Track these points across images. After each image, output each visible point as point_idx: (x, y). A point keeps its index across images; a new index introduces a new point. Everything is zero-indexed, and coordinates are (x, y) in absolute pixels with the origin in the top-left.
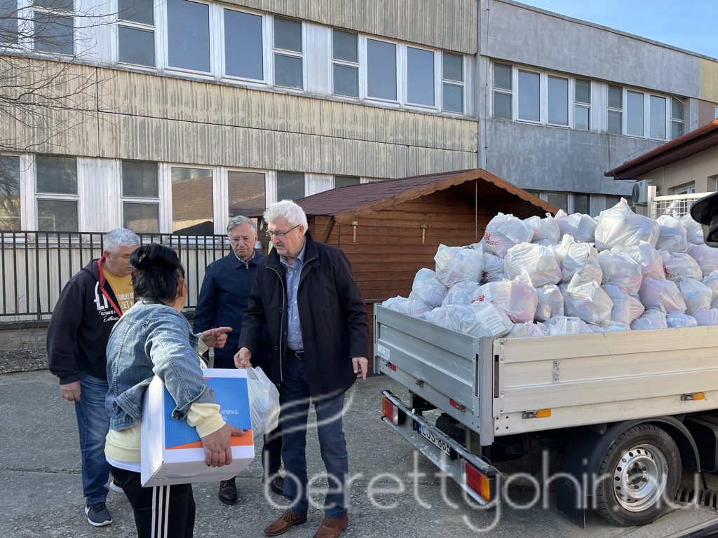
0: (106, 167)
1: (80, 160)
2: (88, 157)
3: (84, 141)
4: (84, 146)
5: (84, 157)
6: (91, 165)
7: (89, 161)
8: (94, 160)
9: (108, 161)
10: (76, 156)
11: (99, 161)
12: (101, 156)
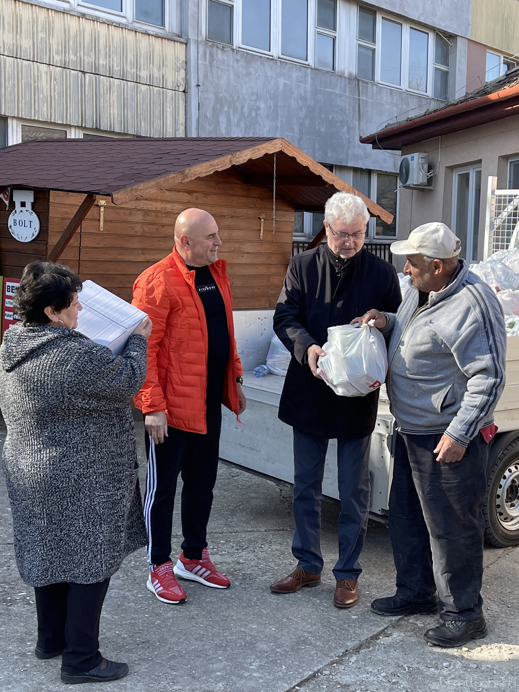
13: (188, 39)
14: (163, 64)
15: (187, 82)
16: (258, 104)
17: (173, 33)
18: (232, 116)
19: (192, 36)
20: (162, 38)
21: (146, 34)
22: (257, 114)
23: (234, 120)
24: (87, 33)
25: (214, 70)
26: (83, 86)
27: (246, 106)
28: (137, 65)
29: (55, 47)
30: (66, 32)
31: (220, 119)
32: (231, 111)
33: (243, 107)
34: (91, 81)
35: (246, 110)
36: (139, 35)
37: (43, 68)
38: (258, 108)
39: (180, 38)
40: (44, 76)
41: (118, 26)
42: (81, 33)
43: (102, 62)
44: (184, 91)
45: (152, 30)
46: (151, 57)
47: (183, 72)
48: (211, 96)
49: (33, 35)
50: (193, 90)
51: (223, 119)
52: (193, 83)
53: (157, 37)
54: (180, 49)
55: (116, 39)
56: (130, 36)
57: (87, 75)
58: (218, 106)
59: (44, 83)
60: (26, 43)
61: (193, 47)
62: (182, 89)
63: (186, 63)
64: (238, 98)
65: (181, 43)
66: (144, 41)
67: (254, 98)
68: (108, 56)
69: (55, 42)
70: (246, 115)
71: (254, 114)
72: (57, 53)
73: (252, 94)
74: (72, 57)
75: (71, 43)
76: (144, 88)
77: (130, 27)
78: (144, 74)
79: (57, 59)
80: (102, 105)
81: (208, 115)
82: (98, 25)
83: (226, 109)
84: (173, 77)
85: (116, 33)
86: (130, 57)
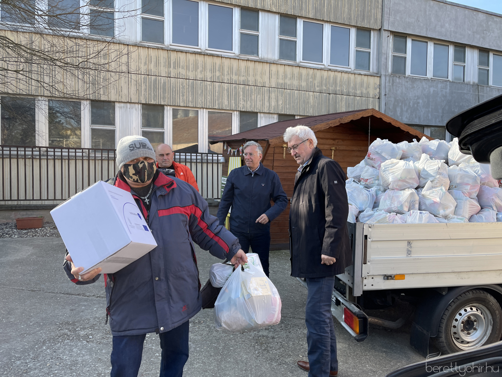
0: (132, 108)
1: (117, 105)
2: (122, 102)
3: (119, 92)
4: (119, 95)
5: (119, 102)
6: (124, 107)
7: (122, 105)
8: (125, 104)
9: (133, 105)
10: (114, 102)
11: (128, 105)
12: (129, 101)
13: (381, 75)
14: (368, 87)
15: (380, 93)
16: (418, 101)
17: (374, 73)
18: (403, 108)
19: (383, 73)
20: (368, 75)
21: (360, 74)
22: (417, 106)
23: (405, 109)
24: (332, 76)
25: (394, 87)
26: (329, 100)
27: (412, 102)
28: (355, 88)
29: (316, 84)
30: (322, 77)
31: (397, 109)
32: (403, 106)
33: (410, 103)
34: (333, 97)
35: (411, 104)
36: (356, 76)
37: (311, 93)
38: (419, 103)
39: (378, 75)
40: (311, 97)
41: (346, 72)
42: (329, 77)
43: (338, 88)
44: (379, 98)
45: (362, 72)
46: (362, 85)
47: (378, 90)
48: (392, 99)
49: (307, 80)
50: (383, 97)
51: (398, 109)
52: (383, 94)
53: (365, 75)
54: (377, 80)
55: (345, 78)
56: (352, 76)
57: (331, 95)
58: (396, 103)
59: (311, 100)
60: (304, 84)
61: (383, 78)
62: (377, 97)
63: (380, 85)
64: (407, 99)
65: (377, 77)
66: (359, 78)
67: (416, 98)
68: (341, 86)
69: (316, 82)
70: (412, 106)
71: (416, 105)
72: (318, 87)
73: (415, 96)
74: (324, 88)
75: (324, 82)
76: (358, 98)
77: (352, 72)
78: (358, 92)
79: (317, 89)
80: (338, 107)
81: (391, 108)
82: (336, 73)
83: (400, 104)
84: (373, 92)
85: (345, 76)
86: (352, 85)
